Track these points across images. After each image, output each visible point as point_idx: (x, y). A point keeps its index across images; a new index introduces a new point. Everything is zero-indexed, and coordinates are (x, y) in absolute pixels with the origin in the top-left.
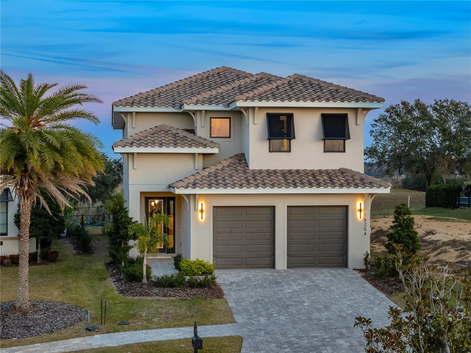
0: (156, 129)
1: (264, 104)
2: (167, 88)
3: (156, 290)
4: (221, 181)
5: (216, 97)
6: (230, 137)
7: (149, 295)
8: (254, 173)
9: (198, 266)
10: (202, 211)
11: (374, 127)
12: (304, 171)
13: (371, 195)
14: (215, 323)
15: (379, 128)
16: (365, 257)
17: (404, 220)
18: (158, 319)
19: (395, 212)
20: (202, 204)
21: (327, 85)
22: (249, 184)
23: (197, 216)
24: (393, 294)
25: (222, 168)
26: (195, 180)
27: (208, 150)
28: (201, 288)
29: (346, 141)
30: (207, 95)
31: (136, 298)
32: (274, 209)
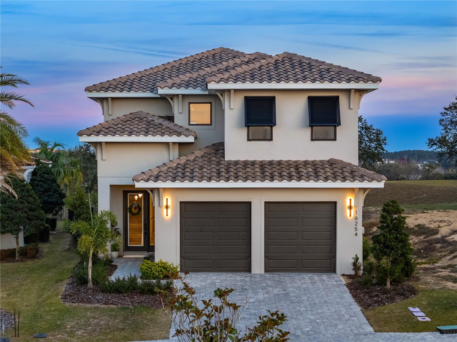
0: (131, 116)
1: (239, 86)
2: (151, 71)
3: (100, 296)
4: (188, 174)
5: (196, 80)
6: (211, 124)
7: (89, 301)
8: (229, 163)
9: (159, 269)
10: (167, 207)
11: (444, 116)
12: (287, 162)
13: (364, 189)
14: (144, 338)
15: (450, 117)
16: (353, 261)
17: (392, 220)
18: (83, 331)
19: (382, 210)
20: (168, 199)
21: (318, 64)
22: (219, 177)
23: (161, 213)
24: (370, 308)
25: (194, 159)
26: (159, 172)
27: (183, 139)
28: (152, 294)
29: (337, 127)
30: (186, 77)
31: (74, 305)
32: (249, 205)
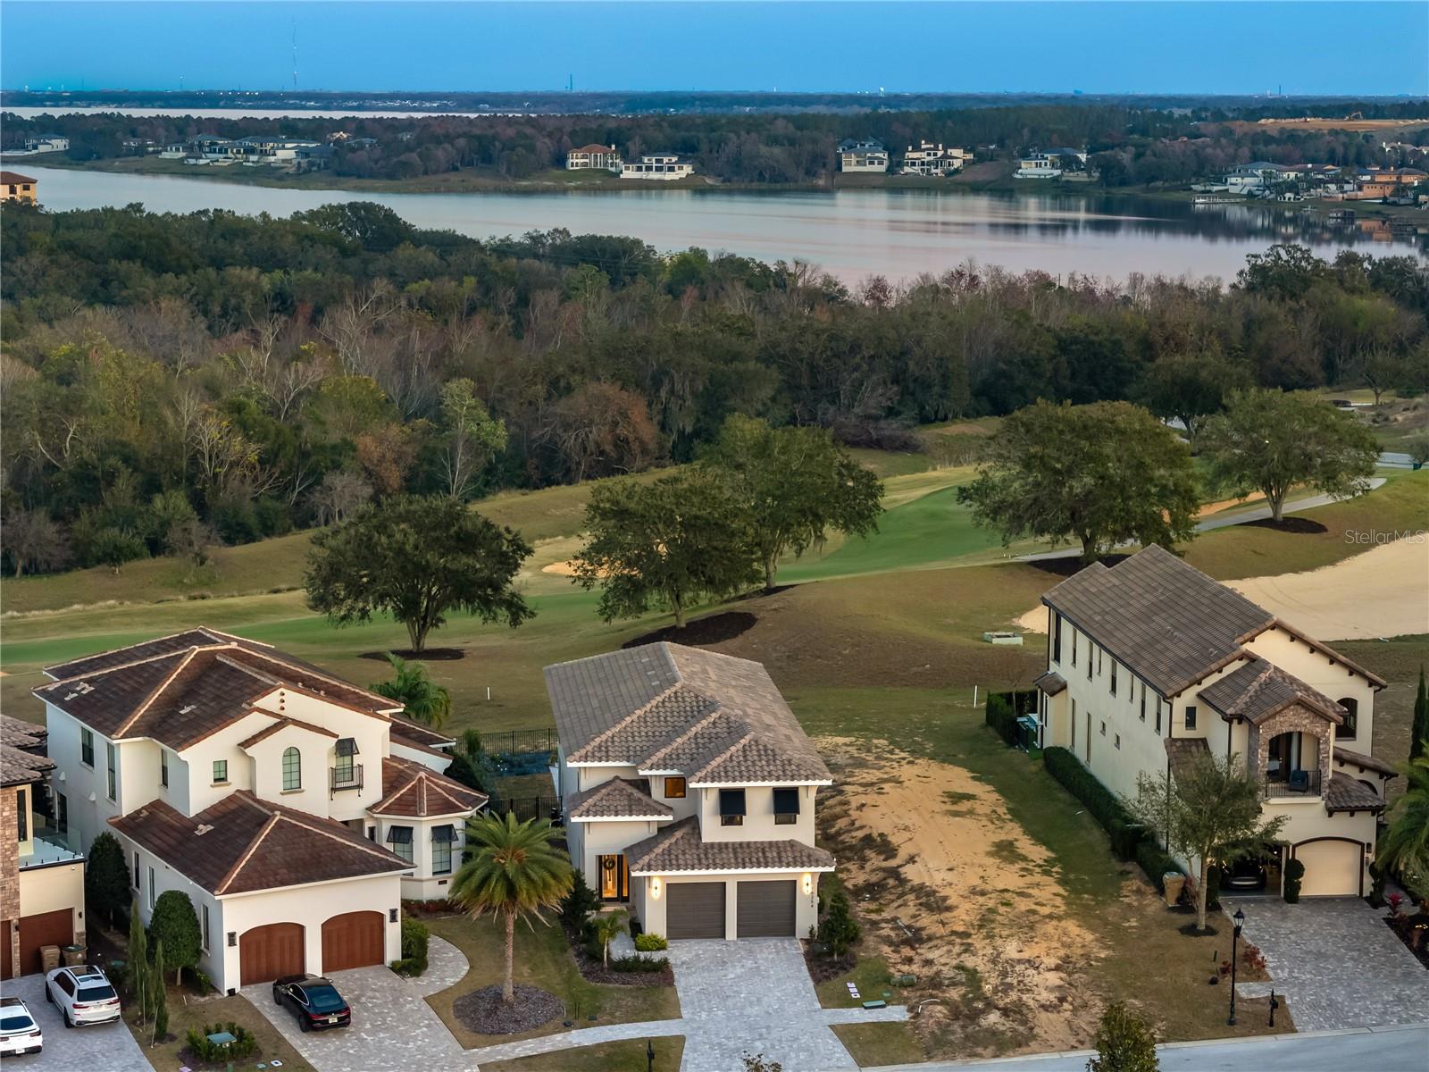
1: (717, 785)
3: (615, 976)
5: (671, 757)
6: (684, 797)
7: (609, 981)
8: (706, 845)
9: (652, 943)
10: (656, 888)
12: (755, 843)
13: (818, 873)
14: (665, 1018)
18: (620, 1013)
20: (656, 882)
25: (675, 842)
26: (649, 860)
27: (663, 818)
28: (655, 972)
30: (662, 754)
31: (599, 984)
32: (724, 884)
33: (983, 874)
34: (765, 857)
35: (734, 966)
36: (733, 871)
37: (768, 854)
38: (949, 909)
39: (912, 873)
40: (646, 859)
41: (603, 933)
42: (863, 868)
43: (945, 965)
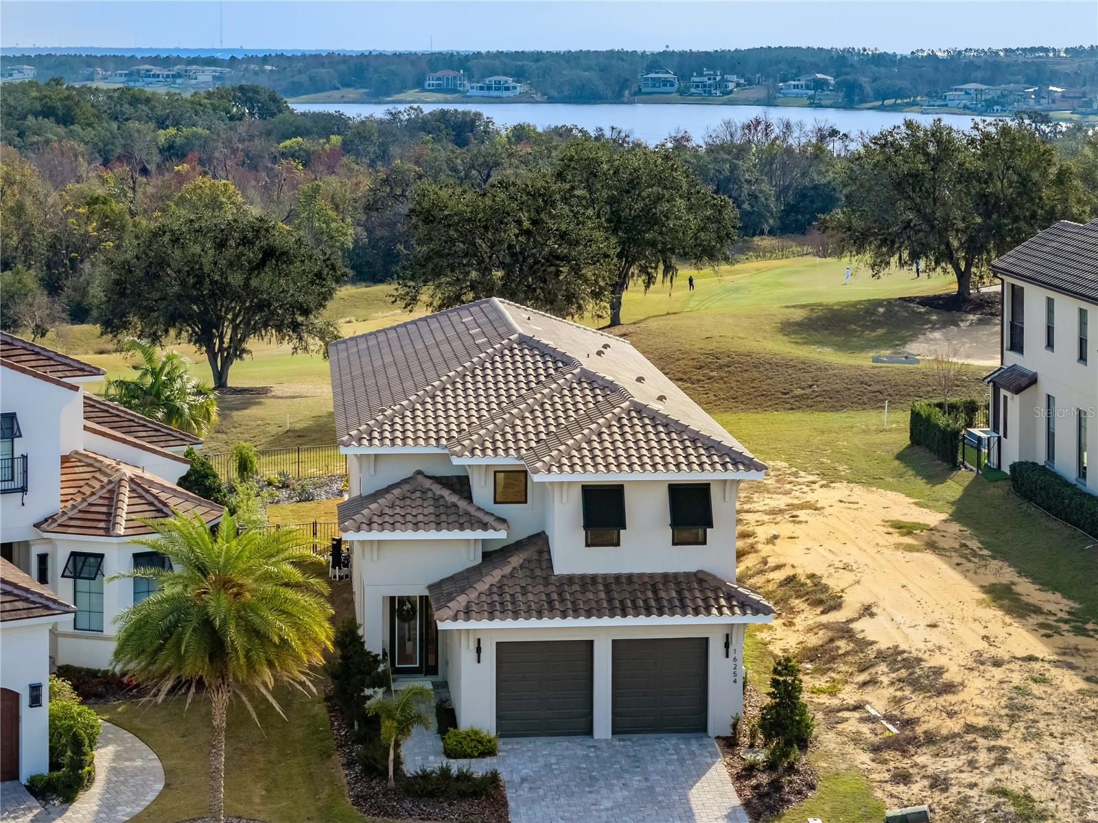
3: (408, 804)
4: (509, 605)
5: (504, 437)
6: (525, 502)
7: (397, 814)
8: (561, 580)
9: (473, 744)
10: (479, 650)
12: (641, 576)
16: (732, 721)
20: (479, 640)
22: (552, 611)
25: (511, 572)
27: (490, 535)
29: (707, 529)
32: (590, 644)
33: (984, 632)
34: (658, 600)
35: (610, 787)
36: (606, 621)
37: (663, 594)
38: (950, 688)
39: (874, 631)
40: (462, 600)
41: (388, 727)
42: (791, 624)
43: (972, 786)
